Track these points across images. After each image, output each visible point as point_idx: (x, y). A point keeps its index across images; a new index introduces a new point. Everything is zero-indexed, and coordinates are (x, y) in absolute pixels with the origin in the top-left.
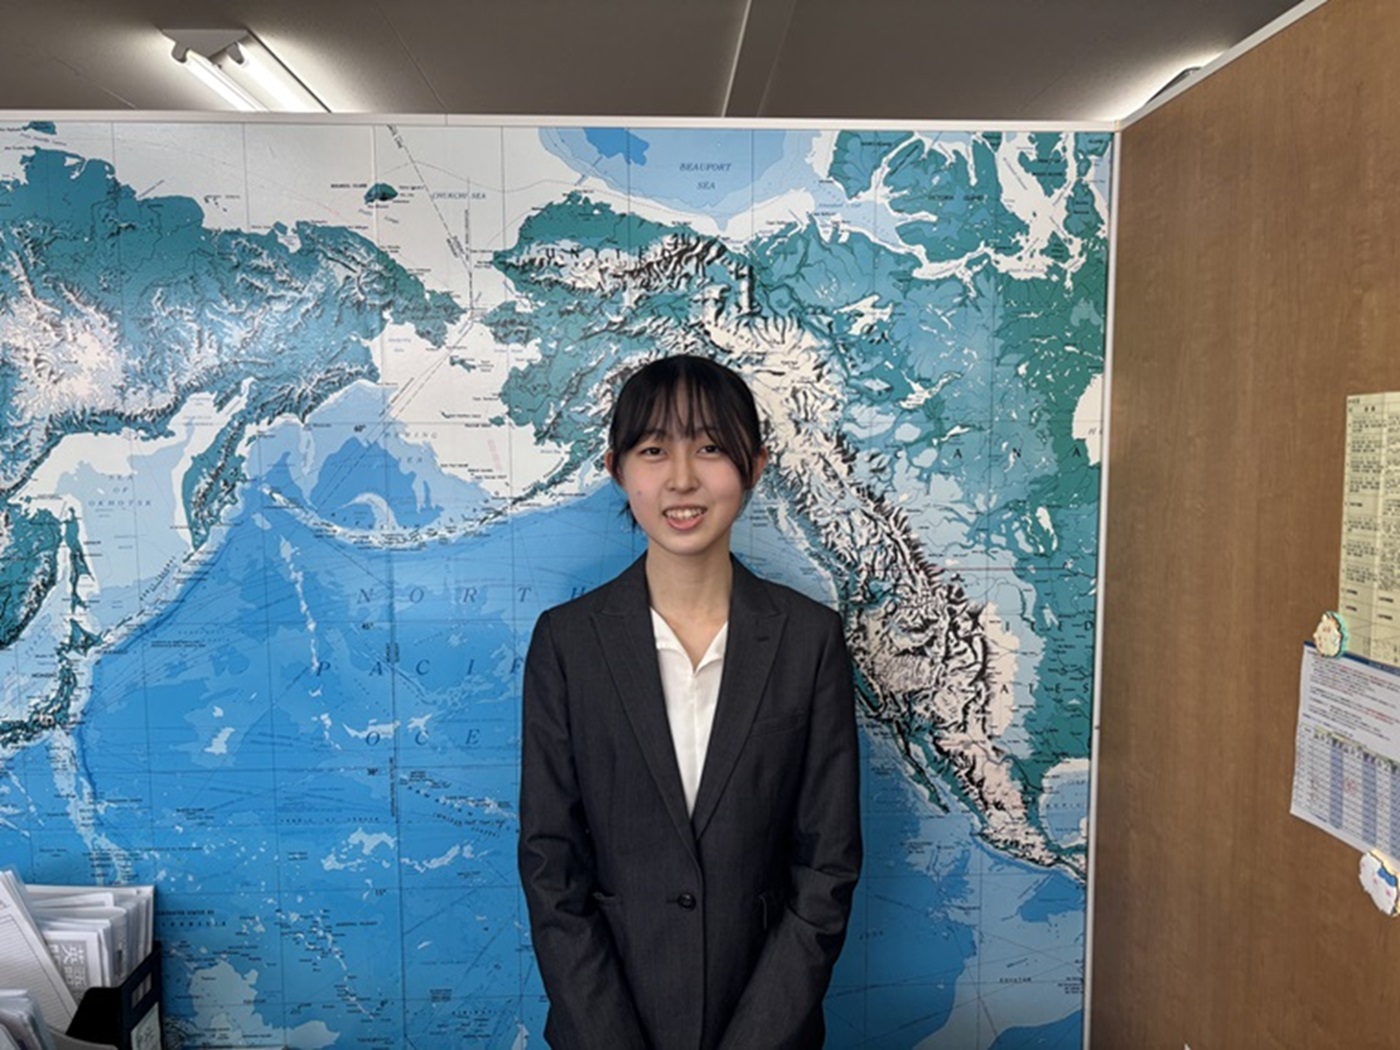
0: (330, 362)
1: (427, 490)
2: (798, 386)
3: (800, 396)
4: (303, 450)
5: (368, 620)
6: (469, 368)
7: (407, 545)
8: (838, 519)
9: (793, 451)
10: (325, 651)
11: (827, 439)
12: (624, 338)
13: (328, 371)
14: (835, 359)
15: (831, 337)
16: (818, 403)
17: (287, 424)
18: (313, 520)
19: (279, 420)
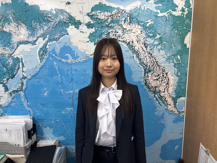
0: (61, 32)
1: (77, 53)
2: (138, 35)
3: (138, 37)
4: (57, 47)
5: (68, 74)
6: (83, 33)
7: (74, 62)
8: (144, 58)
9: (137, 46)
10: (62, 79)
11: (143, 44)
12: (109, 27)
13: (61, 34)
14: (144, 30)
15: (143, 26)
16: (141, 38)
17: (54, 43)
18: (59, 58)
19: (53, 42)
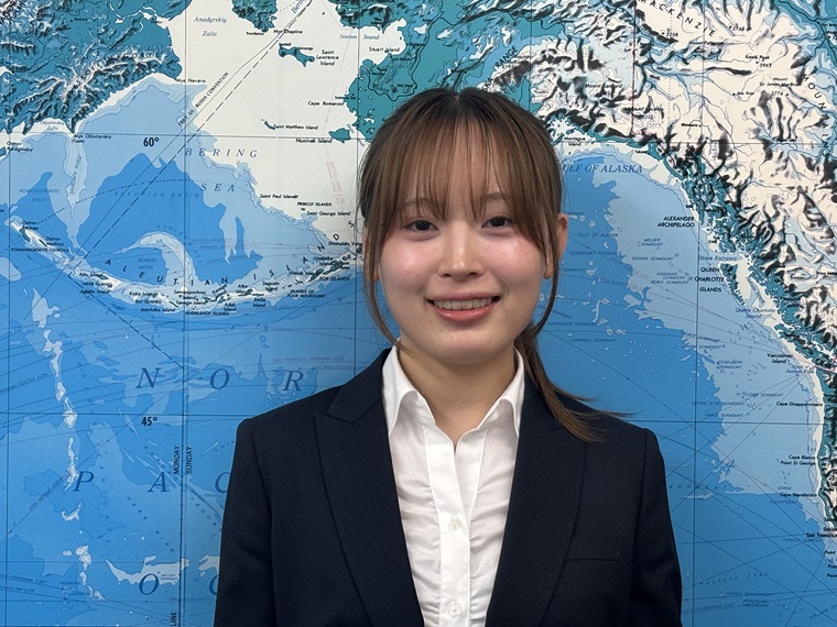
0: (113, 48)
1: (240, 230)
2: (769, 90)
3: (773, 105)
4: (70, 169)
5: (151, 412)
6: (305, 60)
7: (210, 307)
9: (760, 184)
11: (811, 167)
12: (522, 20)
13: (111, 61)
14: (823, 53)
16: (798, 115)
17: (50, 134)
18: (80, 269)
19: (38, 128)
